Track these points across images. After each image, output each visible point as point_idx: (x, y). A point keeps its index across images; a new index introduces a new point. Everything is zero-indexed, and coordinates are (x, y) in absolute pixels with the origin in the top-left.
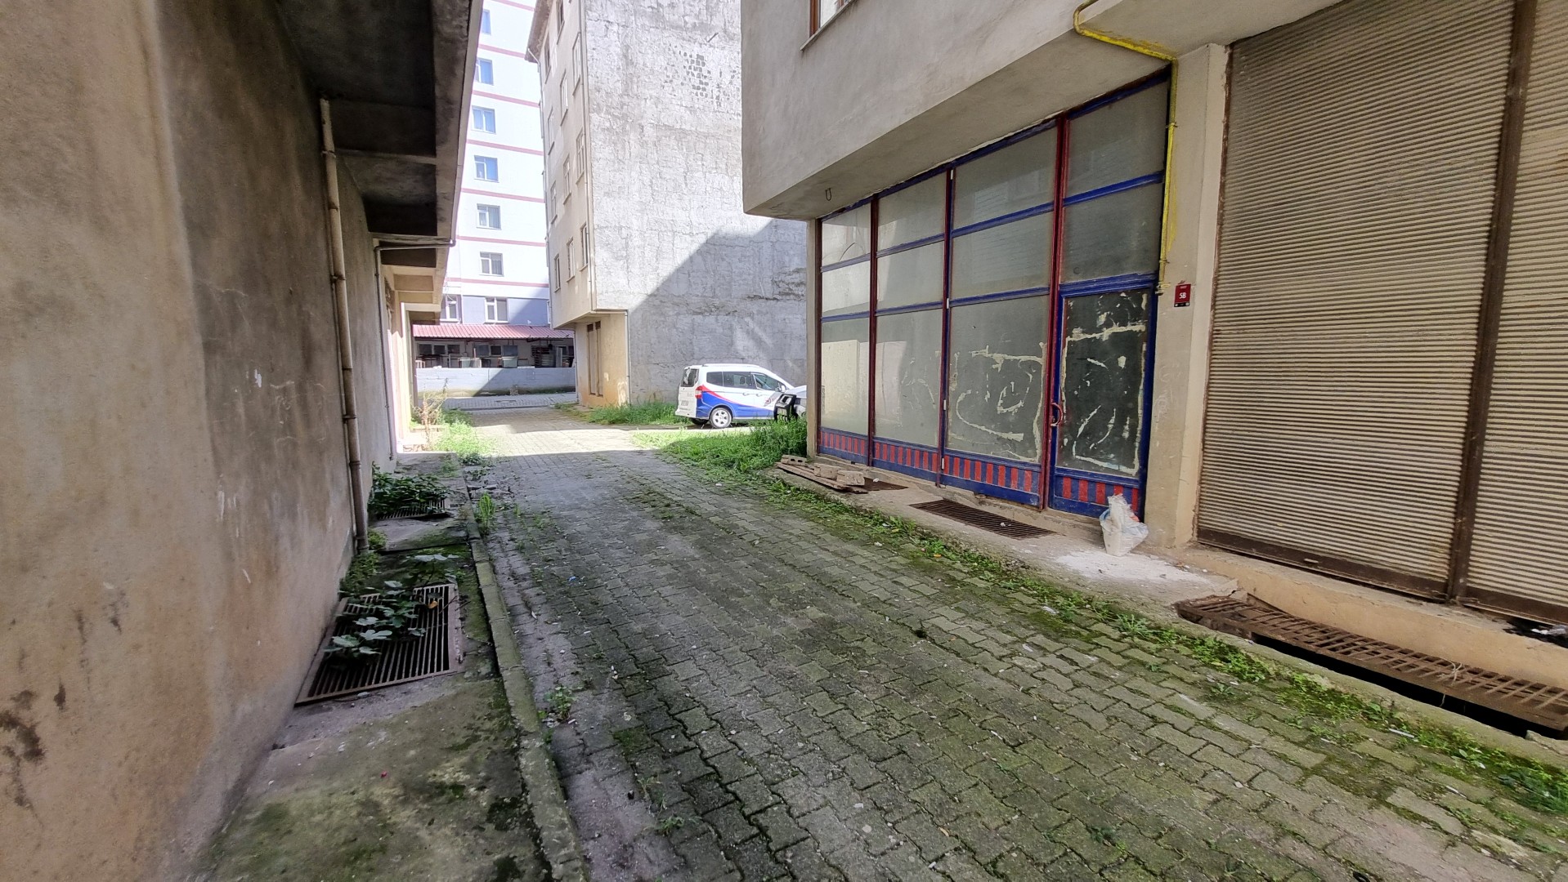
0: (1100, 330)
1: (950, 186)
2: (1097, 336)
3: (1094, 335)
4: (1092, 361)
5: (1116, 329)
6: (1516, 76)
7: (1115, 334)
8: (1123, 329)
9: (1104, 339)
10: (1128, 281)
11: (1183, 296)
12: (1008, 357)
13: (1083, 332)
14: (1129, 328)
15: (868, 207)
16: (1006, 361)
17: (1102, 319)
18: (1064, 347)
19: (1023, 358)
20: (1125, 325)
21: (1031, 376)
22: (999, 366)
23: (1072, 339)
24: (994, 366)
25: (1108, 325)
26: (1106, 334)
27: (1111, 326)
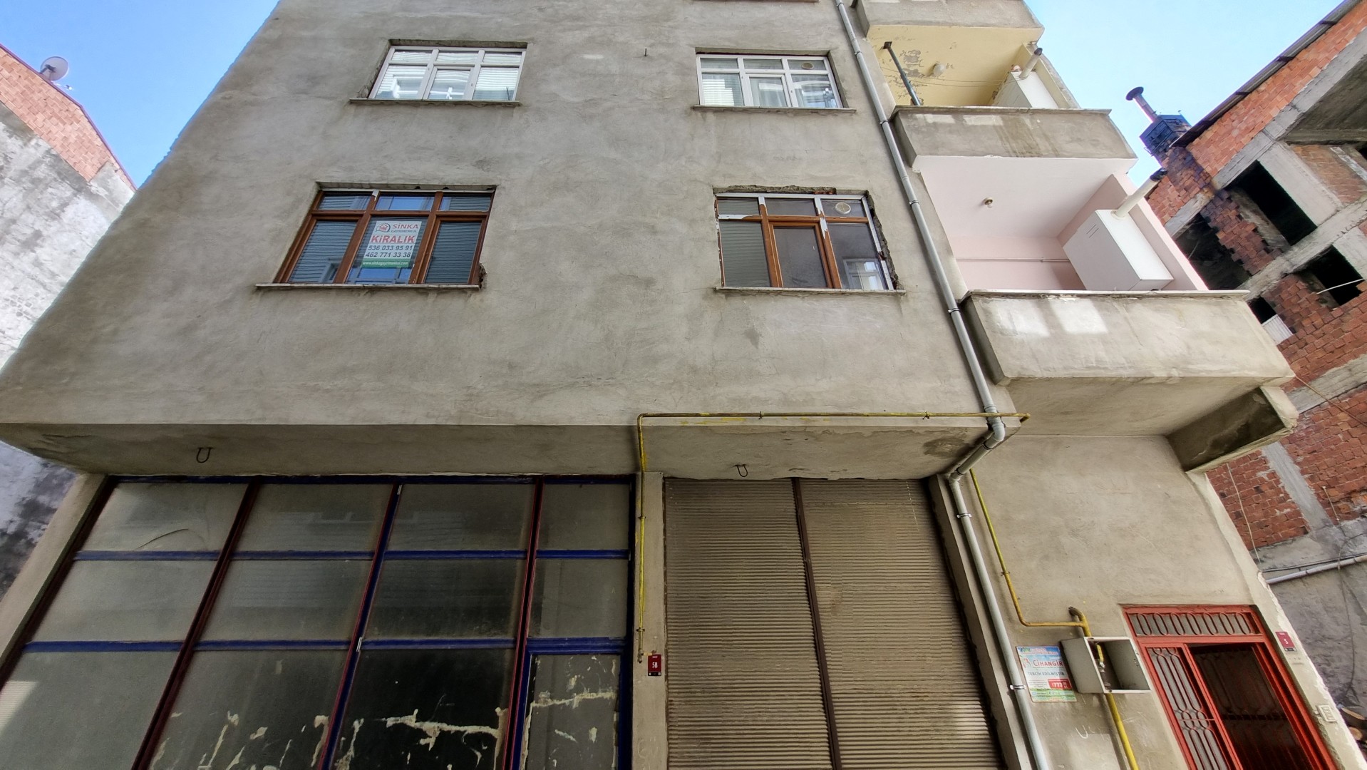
0: (569, 696)
1: (394, 501)
2: (567, 702)
3: (563, 701)
4: (561, 733)
5: (588, 695)
6: (805, 553)
7: (585, 702)
8: (593, 696)
9: (574, 706)
10: (599, 644)
11: (655, 665)
12: (446, 727)
13: (552, 698)
14: (600, 695)
15: (241, 490)
16: (443, 733)
17: (573, 682)
18: (527, 716)
19: (471, 729)
20: (596, 692)
21: (479, 755)
22: (431, 742)
23: (538, 705)
24: (423, 742)
25: (578, 690)
26: (576, 700)
27: (582, 691)
